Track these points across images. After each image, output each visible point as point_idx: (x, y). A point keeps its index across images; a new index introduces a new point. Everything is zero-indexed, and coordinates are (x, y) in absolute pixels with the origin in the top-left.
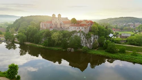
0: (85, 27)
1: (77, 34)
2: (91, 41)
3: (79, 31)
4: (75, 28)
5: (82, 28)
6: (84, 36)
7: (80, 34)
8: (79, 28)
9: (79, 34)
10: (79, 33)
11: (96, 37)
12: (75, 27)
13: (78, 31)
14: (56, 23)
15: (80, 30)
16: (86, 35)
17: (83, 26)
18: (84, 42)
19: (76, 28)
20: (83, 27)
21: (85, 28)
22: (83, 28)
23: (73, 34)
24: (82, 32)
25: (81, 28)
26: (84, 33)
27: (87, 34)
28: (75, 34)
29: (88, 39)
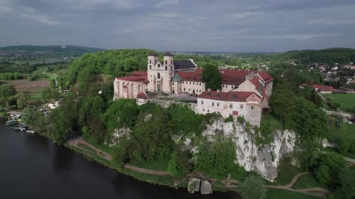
0: (250, 102)
1: (222, 126)
2: (271, 153)
3: (230, 116)
4: (216, 105)
5: (242, 107)
6: (246, 134)
7: (234, 125)
8: (231, 106)
9: (232, 128)
10: (230, 124)
11: (287, 138)
12: (216, 102)
13: (226, 114)
14: (157, 80)
15: (235, 113)
16: (256, 132)
17: (245, 101)
18: (247, 154)
19: (221, 106)
20: (244, 103)
21: (252, 108)
22: (244, 108)
23: (208, 126)
24: (241, 120)
25: (236, 105)
26: (248, 124)
27: (259, 126)
28: (214, 125)
29: (263, 146)
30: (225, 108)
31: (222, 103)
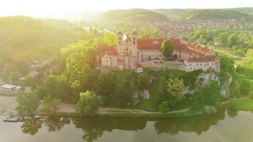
0: (216, 61)
1: (204, 76)
3: (208, 70)
4: (199, 65)
5: (212, 64)
6: (217, 78)
7: (210, 74)
8: (208, 64)
12: (199, 63)
13: (205, 69)
14: (126, 52)
15: (210, 68)
19: (203, 66)
20: (213, 62)
21: (217, 64)
22: (214, 64)
23: (197, 77)
24: (213, 71)
25: (210, 63)
26: (216, 72)
27: (220, 72)
28: (200, 76)
29: (224, 82)
30: (205, 66)
31: (203, 64)
